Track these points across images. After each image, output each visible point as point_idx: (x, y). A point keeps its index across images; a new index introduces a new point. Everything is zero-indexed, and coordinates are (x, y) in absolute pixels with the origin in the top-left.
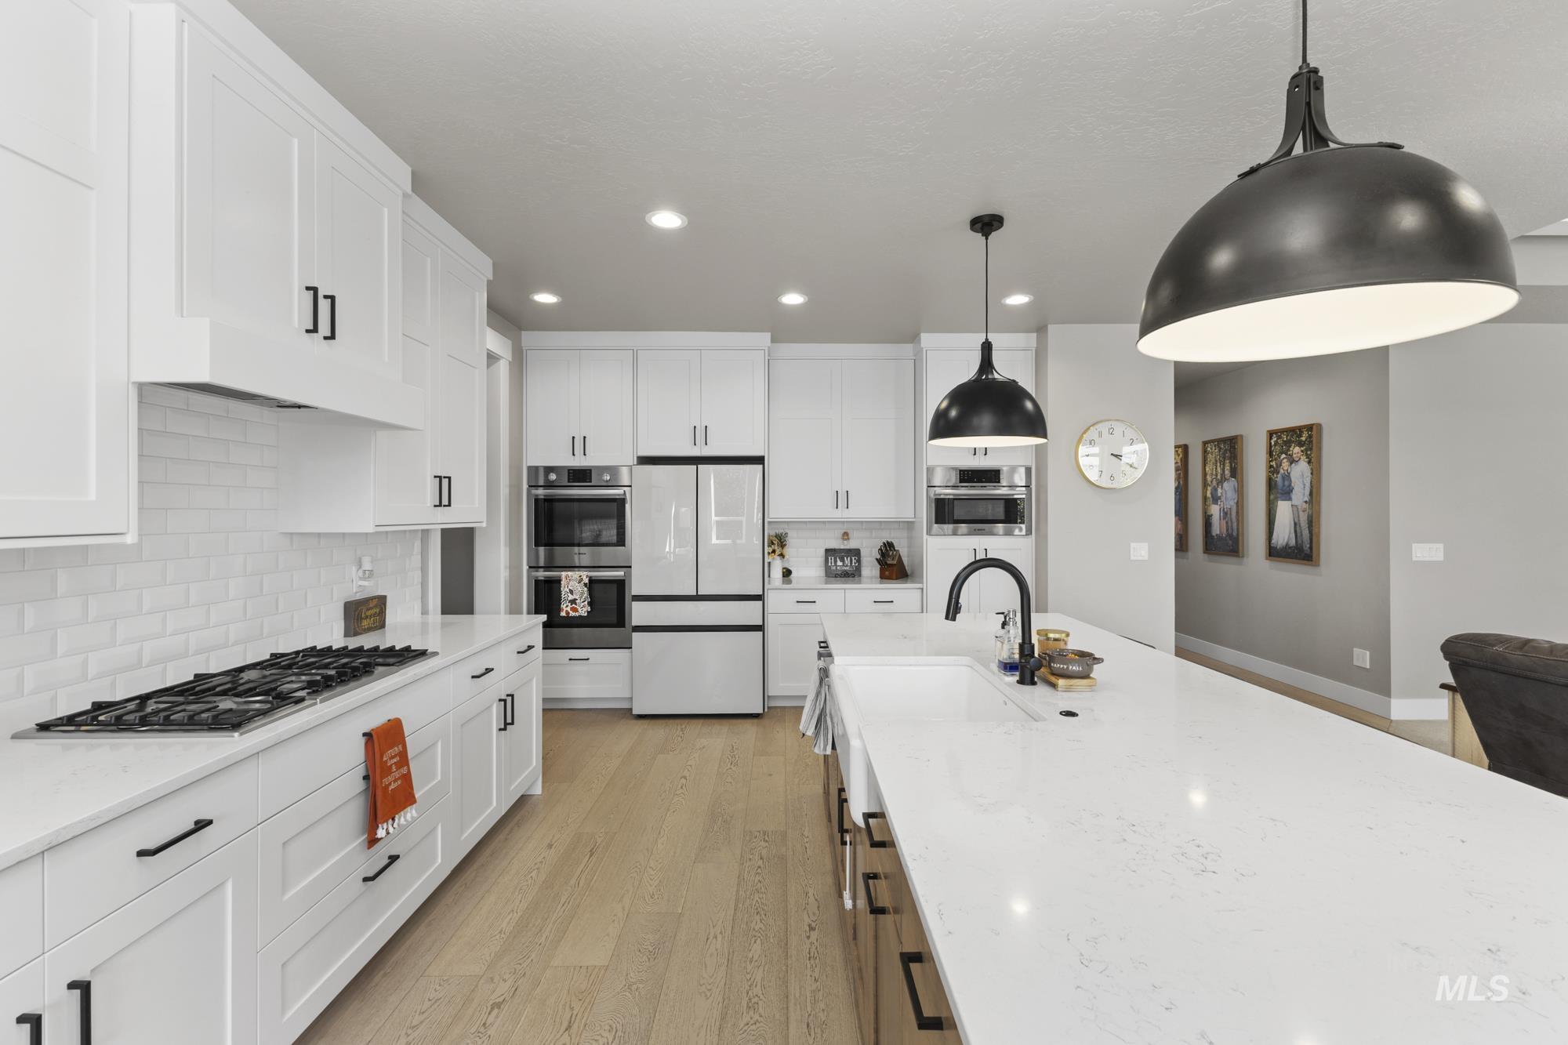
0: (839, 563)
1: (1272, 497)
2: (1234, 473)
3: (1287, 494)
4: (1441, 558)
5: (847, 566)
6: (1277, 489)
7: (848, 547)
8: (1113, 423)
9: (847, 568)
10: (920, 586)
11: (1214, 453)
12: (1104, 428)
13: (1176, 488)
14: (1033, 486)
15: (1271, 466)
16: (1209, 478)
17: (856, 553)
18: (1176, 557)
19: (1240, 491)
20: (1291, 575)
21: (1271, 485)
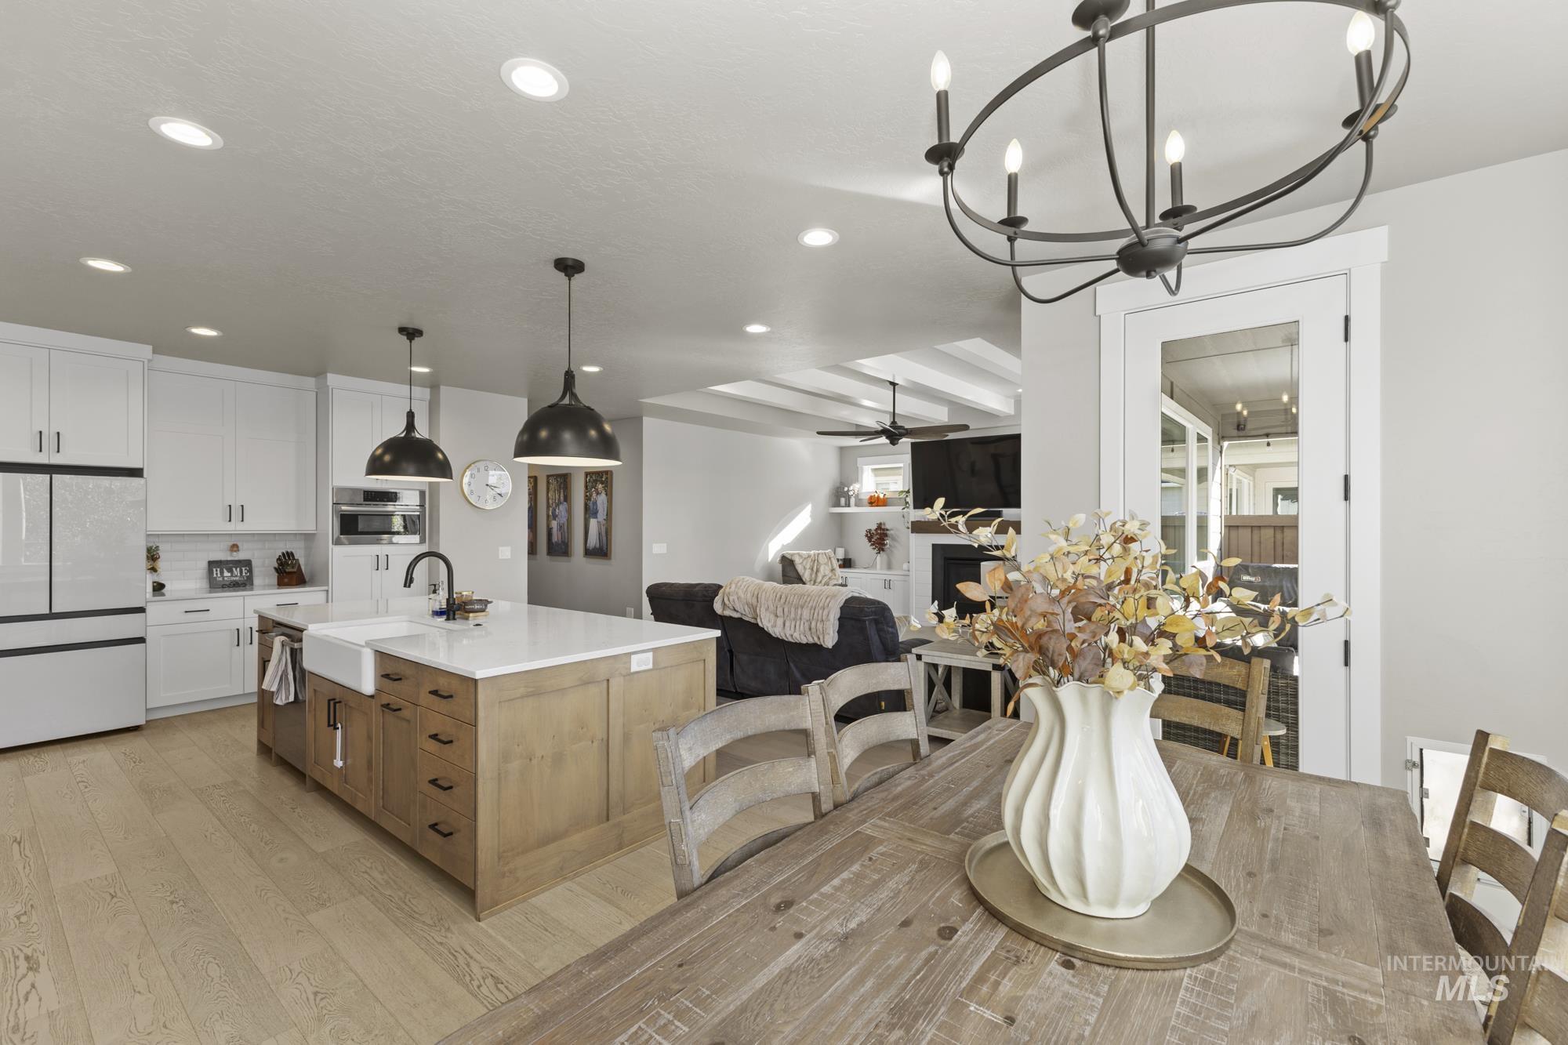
0: (226, 574)
1: (587, 516)
2: (566, 499)
3: (595, 514)
4: (665, 552)
5: (236, 576)
6: (590, 511)
7: (236, 559)
8: (488, 462)
9: (237, 578)
10: (325, 588)
11: (554, 484)
12: (481, 465)
13: (529, 508)
14: (427, 506)
15: (587, 496)
16: (550, 501)
17: (248, 563)
18: (529, 559)
19: (569, 511)
20: (596, 566)
21: (586, 508)
